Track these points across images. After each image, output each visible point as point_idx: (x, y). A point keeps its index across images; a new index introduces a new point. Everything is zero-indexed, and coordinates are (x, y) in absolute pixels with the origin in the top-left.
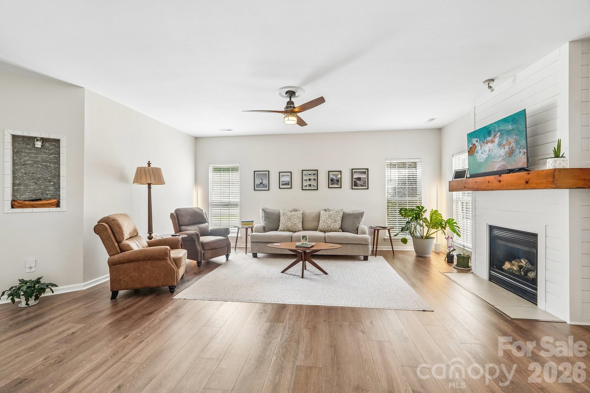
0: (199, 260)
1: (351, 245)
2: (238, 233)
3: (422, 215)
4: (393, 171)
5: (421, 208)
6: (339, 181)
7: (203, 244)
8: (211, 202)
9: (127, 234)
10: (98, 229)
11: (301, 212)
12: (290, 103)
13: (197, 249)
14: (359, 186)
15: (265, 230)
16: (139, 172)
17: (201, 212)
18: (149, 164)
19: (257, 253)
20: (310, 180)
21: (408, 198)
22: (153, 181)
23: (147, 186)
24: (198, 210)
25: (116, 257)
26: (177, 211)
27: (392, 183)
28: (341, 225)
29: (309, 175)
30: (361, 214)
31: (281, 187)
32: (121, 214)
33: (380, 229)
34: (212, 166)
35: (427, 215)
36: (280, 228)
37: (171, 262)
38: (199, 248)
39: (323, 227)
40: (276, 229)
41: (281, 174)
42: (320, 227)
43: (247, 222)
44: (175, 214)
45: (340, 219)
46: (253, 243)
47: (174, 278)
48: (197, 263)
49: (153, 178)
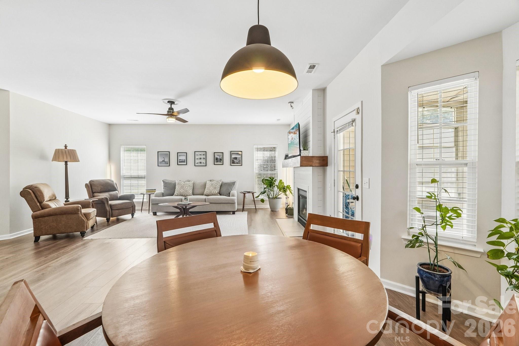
0: (108, 217)
1: (223, 204)
2: (143, 199)
3: (274, 184)
4: (259, 153)
5: (272, 178)
6: (221, 160)
7: (111, 206)
8: (123, 175)
9: (47, 197)
10: (24, 194)
11: (193, 182)
12: (171, 109)
13: (106, 209)
14: (235, 163)
15: (163, 195)
16: (57, 153)
17: (112, 182)
18: (66, 147)
19: (156, 212)
20: (200, 159)
21: (269, 172)
22: (69, 159)
23: (64, 163)
24: (109, 181)
25: (38, 213)
26: (90, 182)
27: (258, 161)
28: (220, 191)
29: (200, 155)
30: (234, 183)
31: (179, 163)
32: (42, 184)
33: (246, 193)
34: (123, 147)
35: (277, 183)
36: (175, 193)
37: (82, 216)
38: (108, 208)
39: (207, 192)
40: (172, 195)
41: (179, 154)
42: (205, 193)
43: (150, 190)
44: (89, 185)
45: (219, 187)
46: (153, 205)
47: (84, 226)
48: (106, 219)
49: (69, 157)
